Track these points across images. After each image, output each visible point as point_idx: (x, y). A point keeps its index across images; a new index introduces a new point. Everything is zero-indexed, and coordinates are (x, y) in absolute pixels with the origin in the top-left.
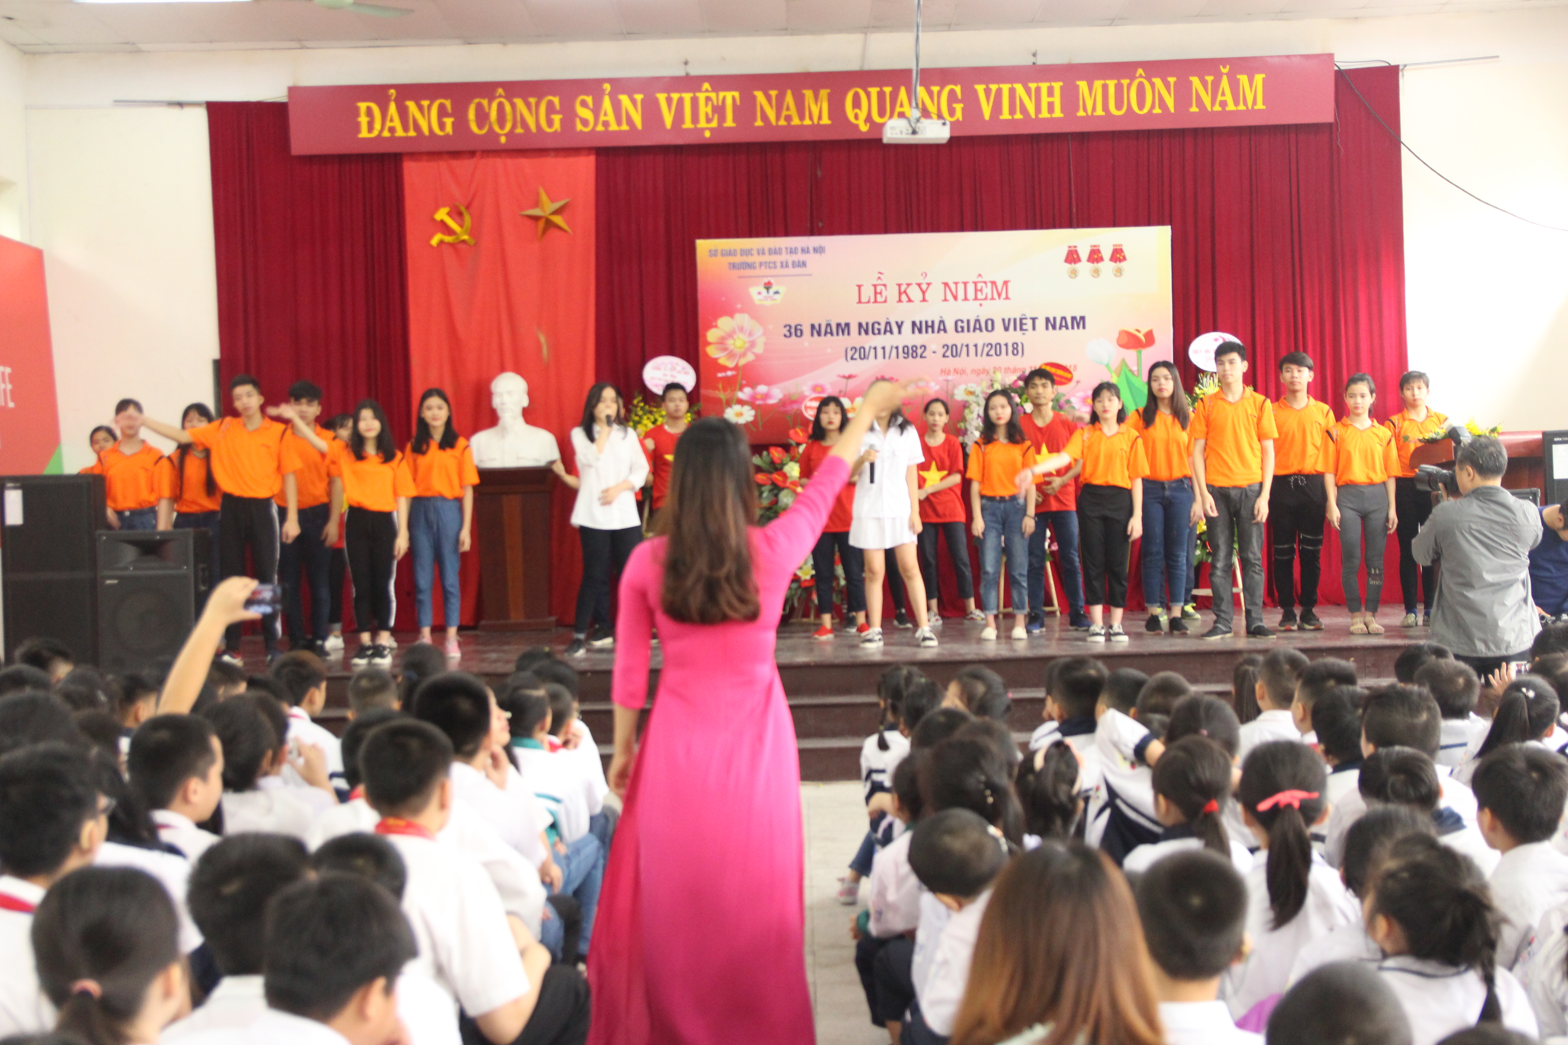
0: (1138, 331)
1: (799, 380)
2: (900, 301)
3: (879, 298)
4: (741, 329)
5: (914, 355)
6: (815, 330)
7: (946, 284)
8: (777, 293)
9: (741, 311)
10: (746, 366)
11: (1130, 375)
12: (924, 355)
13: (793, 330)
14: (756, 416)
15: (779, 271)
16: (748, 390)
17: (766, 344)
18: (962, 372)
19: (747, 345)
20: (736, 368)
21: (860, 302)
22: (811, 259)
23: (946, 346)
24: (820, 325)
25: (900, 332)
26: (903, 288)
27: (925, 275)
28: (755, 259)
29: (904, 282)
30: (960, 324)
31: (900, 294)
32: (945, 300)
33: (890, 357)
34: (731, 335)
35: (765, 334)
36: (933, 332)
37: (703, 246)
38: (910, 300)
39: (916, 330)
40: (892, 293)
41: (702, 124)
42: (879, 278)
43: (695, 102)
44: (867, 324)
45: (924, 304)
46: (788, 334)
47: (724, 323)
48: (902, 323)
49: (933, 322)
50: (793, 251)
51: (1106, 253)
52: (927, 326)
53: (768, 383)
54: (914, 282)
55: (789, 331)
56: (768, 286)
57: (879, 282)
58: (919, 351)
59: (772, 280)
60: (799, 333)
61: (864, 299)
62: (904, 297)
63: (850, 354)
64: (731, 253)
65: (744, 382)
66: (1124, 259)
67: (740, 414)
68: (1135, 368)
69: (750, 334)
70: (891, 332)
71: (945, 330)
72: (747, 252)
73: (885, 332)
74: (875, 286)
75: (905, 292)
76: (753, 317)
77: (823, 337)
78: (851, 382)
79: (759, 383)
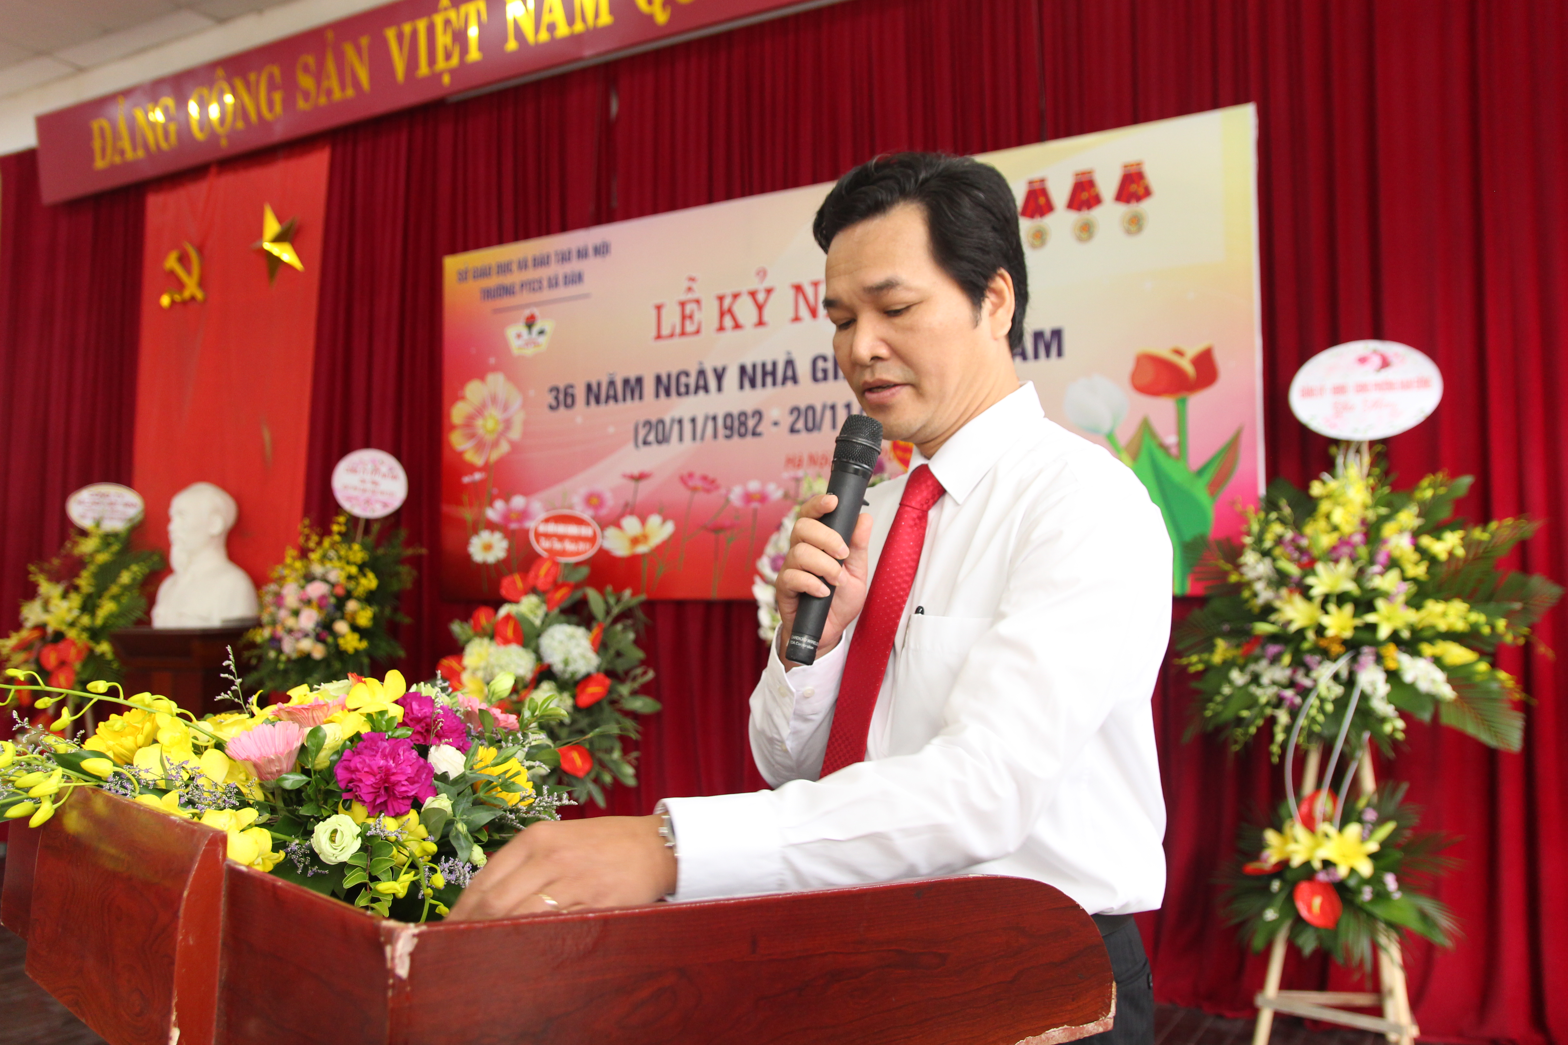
0: (1179, 353)
1: (567, 485)
2: (721, 328)
3: (690, 327)
4: (494, 400)
5: (743, 430)
6: (593, 394)
7: (798, 288)
8: (541, 332)
9: (495, 369)
10: (501, 462)
11: (1160, 455)
12: (759, 430)
13: (561, 397)
14: (509, 550)
15: (547, 294)
16: (499, 505)
17: (526, 423)
18: (823, 462)
19: (501, 427)
20: (486, 468)
21: (659, 337)
22: (590, 267)
23: (795, 410)
24: (599, 385)
25: (720, 389)
26: (727, 302)
27: (762, 274)
28: (515, 278)
29: (728, 291)
30: (820, 364)
31: (722, 314)
32: (797, 319)
33: (702, 438)
34: (480, 411)
35: (524, 405)
36: (774, 383)
37: (453, 264)
38: (737, 326)
39: (747, 384)
40: (708, 315)
41: (441, 64)
42: (690, 289)
43: (431, 30)
44: (669, 376)
45: (761, 330)
46: (554, 403)
47: (474, 391)
48: (724, 369)
49: (774, 365)
50: (565, 257)
51: (1107, 186)
52: (765, 374)
53: (527, 493)
54: (744, 288)
55: (557, 398)
56: (530, 322)
57: (690, 296)
58: (751, 423)
59: (536, 311)
60: (569, 401)
61: (665, 331)
62: (728, 322)
63: (642, 432)
64: (483, 273)
65: (495, 491)
66: (1147, 193)
67: (488, 547)
68: (1171, 440)
69: (506, 408)
70: (706, 389)
71: (795, 380)
72: (504, 268)
73: (697, 388)
74: (683, 304)
75: (730, 311)
76: (512, 378)
77: (603, 407)
78: (645, 487)
79: (515, 492)
